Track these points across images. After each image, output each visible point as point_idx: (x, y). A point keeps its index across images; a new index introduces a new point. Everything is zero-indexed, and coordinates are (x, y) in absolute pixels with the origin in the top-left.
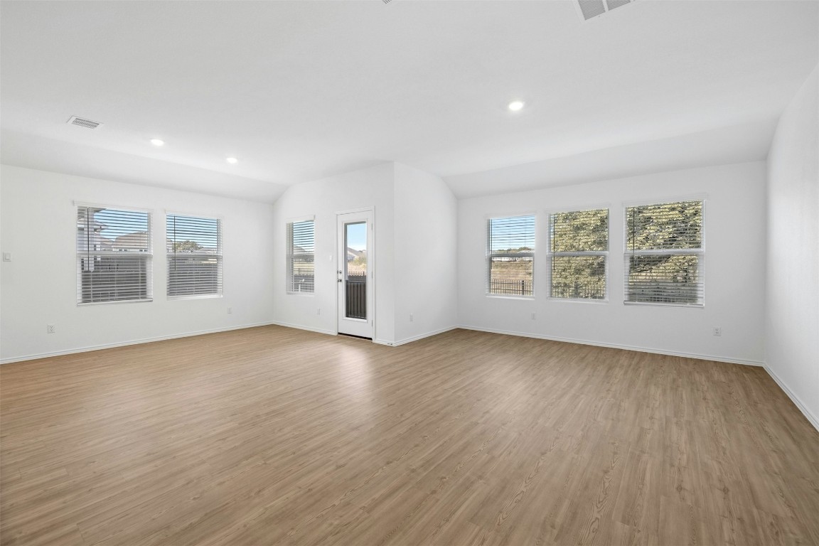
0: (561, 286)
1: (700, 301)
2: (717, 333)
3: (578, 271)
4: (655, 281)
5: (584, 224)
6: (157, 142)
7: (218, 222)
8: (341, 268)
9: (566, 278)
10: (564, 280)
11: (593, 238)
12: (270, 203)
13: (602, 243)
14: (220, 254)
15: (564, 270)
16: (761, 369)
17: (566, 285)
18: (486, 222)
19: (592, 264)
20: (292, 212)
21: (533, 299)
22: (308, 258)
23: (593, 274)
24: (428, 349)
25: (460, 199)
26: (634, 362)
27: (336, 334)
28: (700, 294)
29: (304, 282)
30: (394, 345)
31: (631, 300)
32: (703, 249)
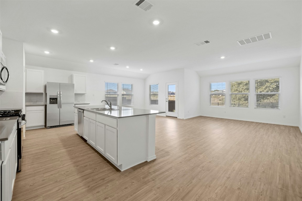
0: (233, 105)
1: (279, 108)
2: (284, 117)
3: (239, 99)
4: (272, 103)
5: (242, 82)
6: (128, 67)
7: (132, 85)
8: (167, 98)
9: (235, 102)
10: (234, 103)
11: (245, 87)
12: (145, 80)
13: (248, 89)
14: (133, 94)
15: (234, 99)
16: (298, 127)
17: (234, 104)
18: (209, 84)
19: (245, 97)
20: (151, 82)
21: (225, 107)
22: (156, 95)
23: (245, 100)
24: (194, 120)
25: (201, 77)
26: (257, 125)
27: (166, 116)
28: (279, 105)
29: (154, 102)
30: (184, 119)
31: (257, 107)
32: (280, 92)
